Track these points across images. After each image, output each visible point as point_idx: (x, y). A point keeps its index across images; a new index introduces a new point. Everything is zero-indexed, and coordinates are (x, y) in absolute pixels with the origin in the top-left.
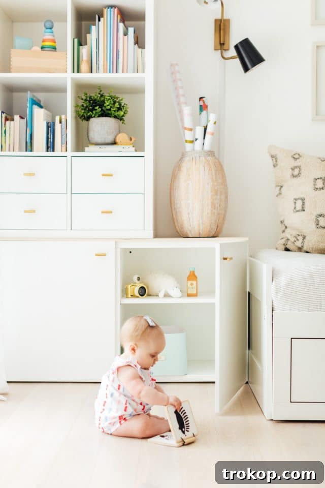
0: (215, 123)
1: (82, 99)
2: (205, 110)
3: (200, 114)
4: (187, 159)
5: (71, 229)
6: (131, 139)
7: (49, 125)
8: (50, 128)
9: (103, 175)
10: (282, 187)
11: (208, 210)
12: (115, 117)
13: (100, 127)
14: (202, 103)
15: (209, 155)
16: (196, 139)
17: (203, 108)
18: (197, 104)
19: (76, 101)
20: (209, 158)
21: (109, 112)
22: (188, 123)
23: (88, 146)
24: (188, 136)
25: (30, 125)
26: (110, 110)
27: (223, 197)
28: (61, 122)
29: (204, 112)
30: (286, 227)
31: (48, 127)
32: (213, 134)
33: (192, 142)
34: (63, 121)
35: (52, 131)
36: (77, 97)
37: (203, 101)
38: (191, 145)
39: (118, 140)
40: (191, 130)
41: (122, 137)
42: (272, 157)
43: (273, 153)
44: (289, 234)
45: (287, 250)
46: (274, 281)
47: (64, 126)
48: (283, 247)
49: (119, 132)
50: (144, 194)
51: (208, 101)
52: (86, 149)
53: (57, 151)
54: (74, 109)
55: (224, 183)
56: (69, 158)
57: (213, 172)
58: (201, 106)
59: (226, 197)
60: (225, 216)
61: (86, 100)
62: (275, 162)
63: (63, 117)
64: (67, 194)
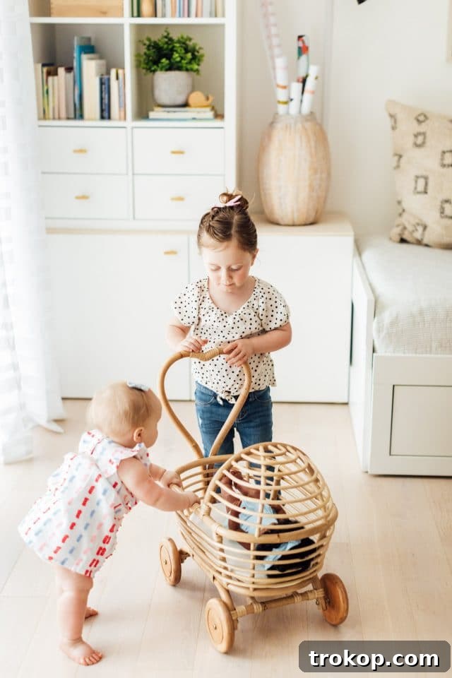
0: (316, 78)
1: (145, 44)
2: (304, 53)
3: (299, 58)
4: (279, 126)
5: (134, 218)
6: (208, 99)
7: (103, 80)
8: (105, 85)
9: (173, 152)
10: (400, 156)
11: (304, 194)
12: (187, 70)
13: (168, 84)
14: (301, 44)
15: (307, 120)
16: (292, 100)
17: (303, 50)
18: (295, 44)
19: (137, 49)
20: (308, 125)
21: (180, 64)
22: (281, 78)
23: (153, 110)
24: (281, 95)
25: (79, 82)
26: (180, 62)
27: (324, 176)
28: (117, 78)
29: (304, 57)
30: (404, 210)
31: (102, 83)
32: (313, 93)
33: (286, 103)
34: (121, 76)
35: (107, 89)
36: (138, 42)
37: (303, 42)
38: (285, 106)
39: (191, 101)
40: (285, 87)
41: (196, 97)
42: (392, 116)
43: (392, 113)
44: (407, 220)
45: (403, 241)
46: (376, 318)
47: (122, 84)
48: (398, 238)
49: (193, 90)
50: (224, 175)
51: (309, 41)
52: (152, 115)
53: (115, 120)
54: (134, 58)
55: (327, 157)
56: (129, 129)
57: (313, 144)
58: (299, 48)
59: (329, 175)
60: (326, 198)
61: (149, 46)
62: (393, 123)
63: (120, 72)
64: (127, 174)
